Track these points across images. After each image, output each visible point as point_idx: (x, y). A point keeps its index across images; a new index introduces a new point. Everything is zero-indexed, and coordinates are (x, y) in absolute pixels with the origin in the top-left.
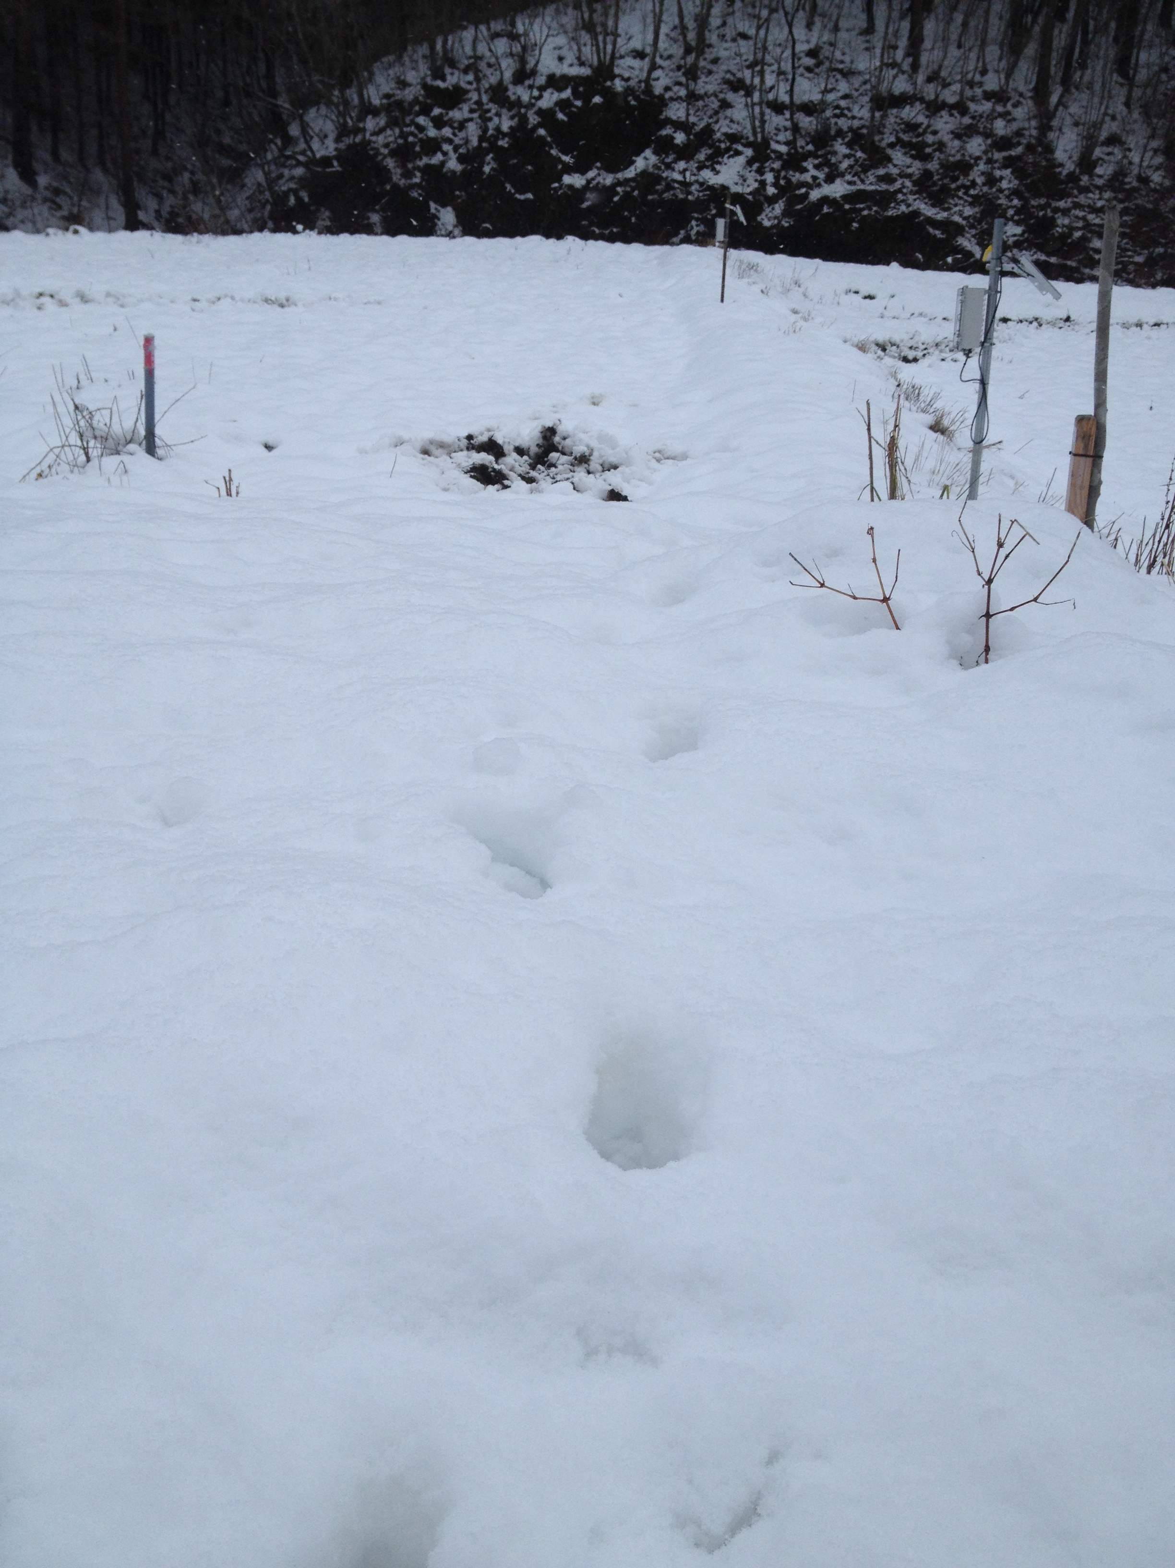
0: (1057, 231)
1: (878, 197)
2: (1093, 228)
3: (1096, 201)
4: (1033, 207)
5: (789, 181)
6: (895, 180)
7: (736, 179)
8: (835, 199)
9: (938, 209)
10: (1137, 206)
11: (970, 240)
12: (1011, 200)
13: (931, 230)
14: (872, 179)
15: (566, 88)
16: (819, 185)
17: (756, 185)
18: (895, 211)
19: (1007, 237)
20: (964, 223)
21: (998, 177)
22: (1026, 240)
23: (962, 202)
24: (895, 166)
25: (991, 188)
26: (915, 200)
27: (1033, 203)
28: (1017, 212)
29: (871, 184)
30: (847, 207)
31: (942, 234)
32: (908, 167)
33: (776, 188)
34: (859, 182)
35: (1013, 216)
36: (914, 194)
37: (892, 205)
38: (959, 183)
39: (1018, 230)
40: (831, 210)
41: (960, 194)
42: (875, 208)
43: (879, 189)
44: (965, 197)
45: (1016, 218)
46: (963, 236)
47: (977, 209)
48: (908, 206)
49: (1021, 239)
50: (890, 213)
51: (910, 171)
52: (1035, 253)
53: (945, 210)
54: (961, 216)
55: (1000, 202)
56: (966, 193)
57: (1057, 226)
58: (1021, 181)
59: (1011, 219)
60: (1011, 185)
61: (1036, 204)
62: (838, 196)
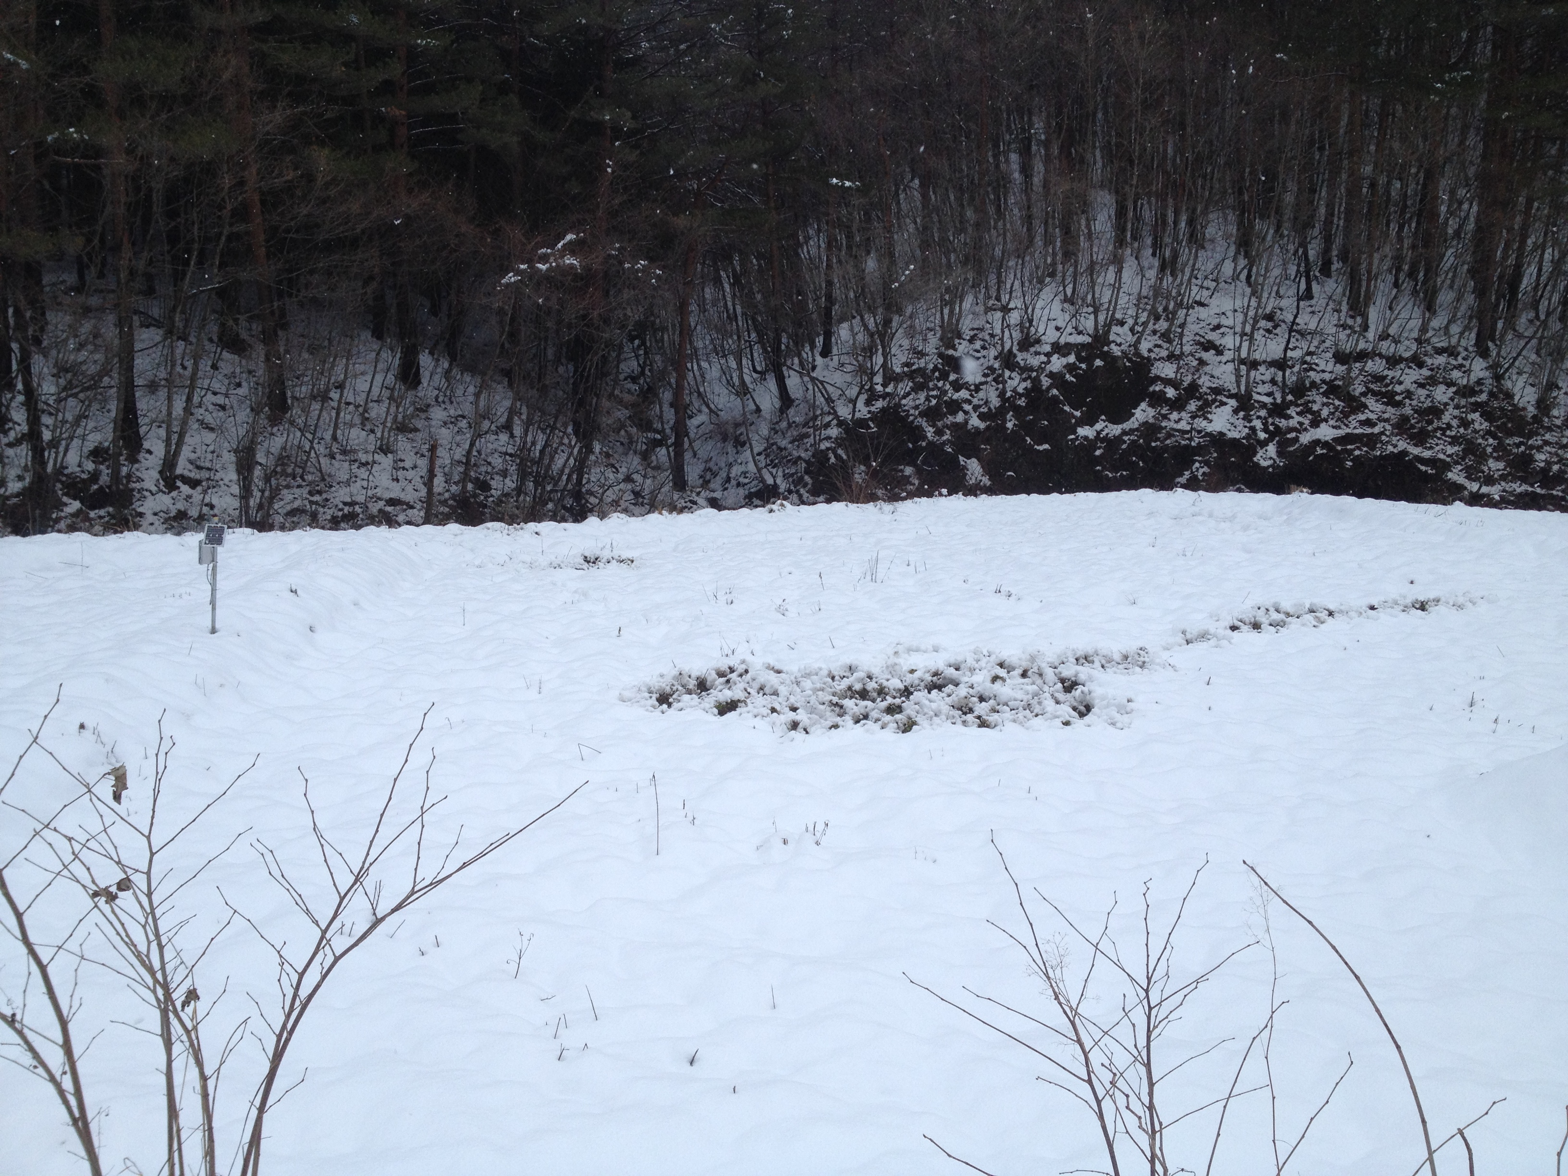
0: (1537, 466)
1: (1364, 440)
4: (1509, 445)
5: (1277, 427)
6: (1375, 424)
7: (1229, 426)
8: (1327, 442)
9: (1422, 448)
11: (1458, 475)
12: (1487, 440)
13: (1422, 467)
14: (1354, 423)
15: (1069, 354)
16: (1306, 430)
17: (1247, 430)
18: (1384, 451)
19: (1492, 471)
20: (1448, 459)
21: (1470, 420)
22: (1509, 474)
23: (1442, 442)
24: (1372, 412)
25: (1466, 429)
26: (1400, 441)
27: (1507, 441)
28: (1495, 450)
29: (1355, 428)
30: (1339, 448)
31: (1432, 470)
32: (1384, 413)
33: (1266, 433)
34: (1343, 426)
35: (1492, 453)
36: (1397, 436)
37: (1379, 446)
38: (1435, 425)
39: (1501, 465)
40: (1325, 451)
41: (1438, 435)
42: (1365, 449)
43: (1364, 432)
44: (1444, 438)
45: (1495, 454)
46: (1451, 471)
47: (1457, 448)
48: (1395, 446)
49: (1505, 473)
50: (1378, 453)
51: (1386, 416)
52: (1521, 484)
53: (1429, 449)
54: (1444, 454)
55: (1478, 441)
56: (1444, 434)
57: (1537, 461)
58: (1491, 422)
59: (1491, 455)
60: (1483, 427)
61: (1511, 443)
62: (1328, 438)
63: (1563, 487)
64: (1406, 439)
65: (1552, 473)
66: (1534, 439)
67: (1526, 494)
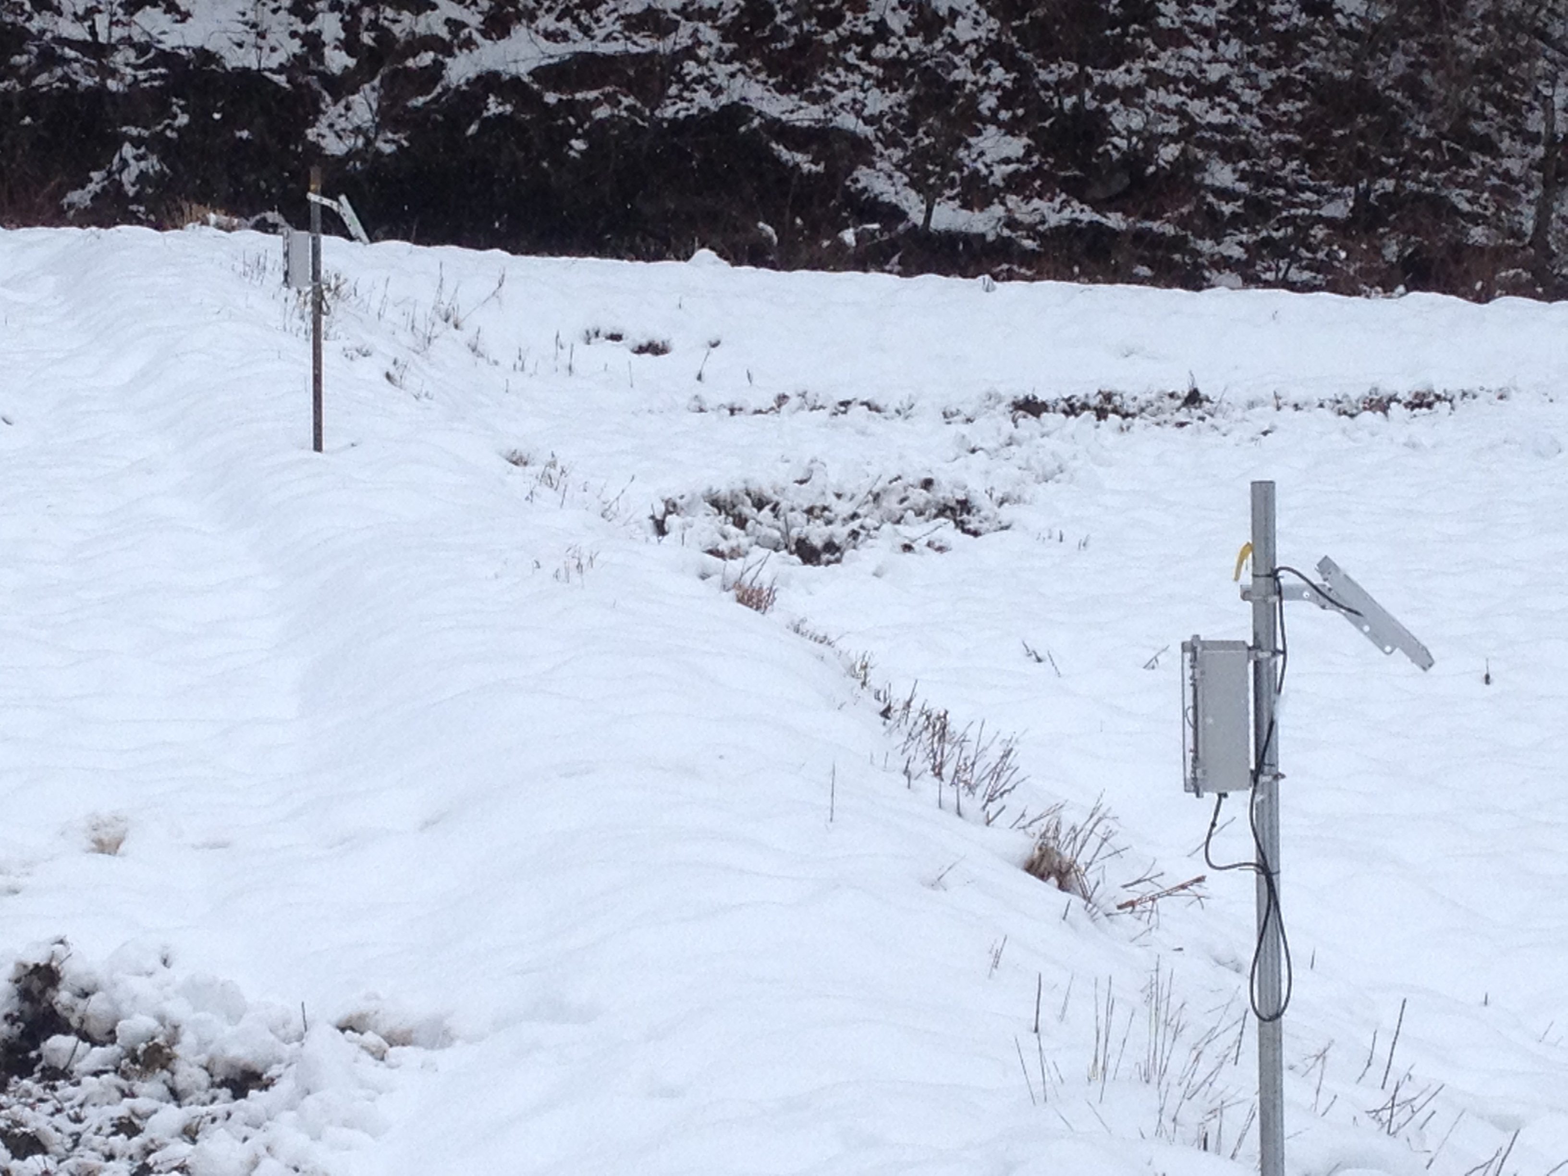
0: (1116, 147)
1: (631, 73)
2: (1207, 135)
3: (1205, 66)
4: (1046, 86)
5: (384, 35)
6: (674, 26)
7: (239, 31)
8: (516, 80)
9: (795, 97)
10: (1313, 75)
11: (890, 177)
12: (987, 71)
13: (785, 155)
14: (610, 24)
16: (469, 44)
17: (295, 46)
18: (681, 105)
19: (987, 166)
20: (869, 131)
21: (944, 11)
22: (1037, 172)
23: (857, 78)
25: (928, 41)
26: (732, 75)
27: (1043, 75)
28: (1006, 101)
29: (608, 38)
30: (551, 98)
31: (815, 162)
33: (350, 54)
34: (576, 34)
35: (994, 112)
36: (728, 61)
37: (673, 90)
38: (844, 29)
39: (1016, 146)
40: (509, 108)
41: (850, 57)
42: (627, 101)
43: (634, 49)
44: (864, 65)
45: (1004, 115)
46: (871, 165)
47: (897, 96)
48: (715, 91)
49: (1025, 168)
50: (669, 112)
51: (709, 1)
52: (1064, 204)
53: (814, 99)
54: (858, 114)
55: (957, 75)
57: (1118, 134)
58: (1004, 21)
59: (993, 119)
60: (981, 33)
61: (1052, 78)
62: (523, 70)
63: (1185, 210)
64: (757, 71)
65: (1151, 169)
66: (1122, 68)
67: (1073, 228)
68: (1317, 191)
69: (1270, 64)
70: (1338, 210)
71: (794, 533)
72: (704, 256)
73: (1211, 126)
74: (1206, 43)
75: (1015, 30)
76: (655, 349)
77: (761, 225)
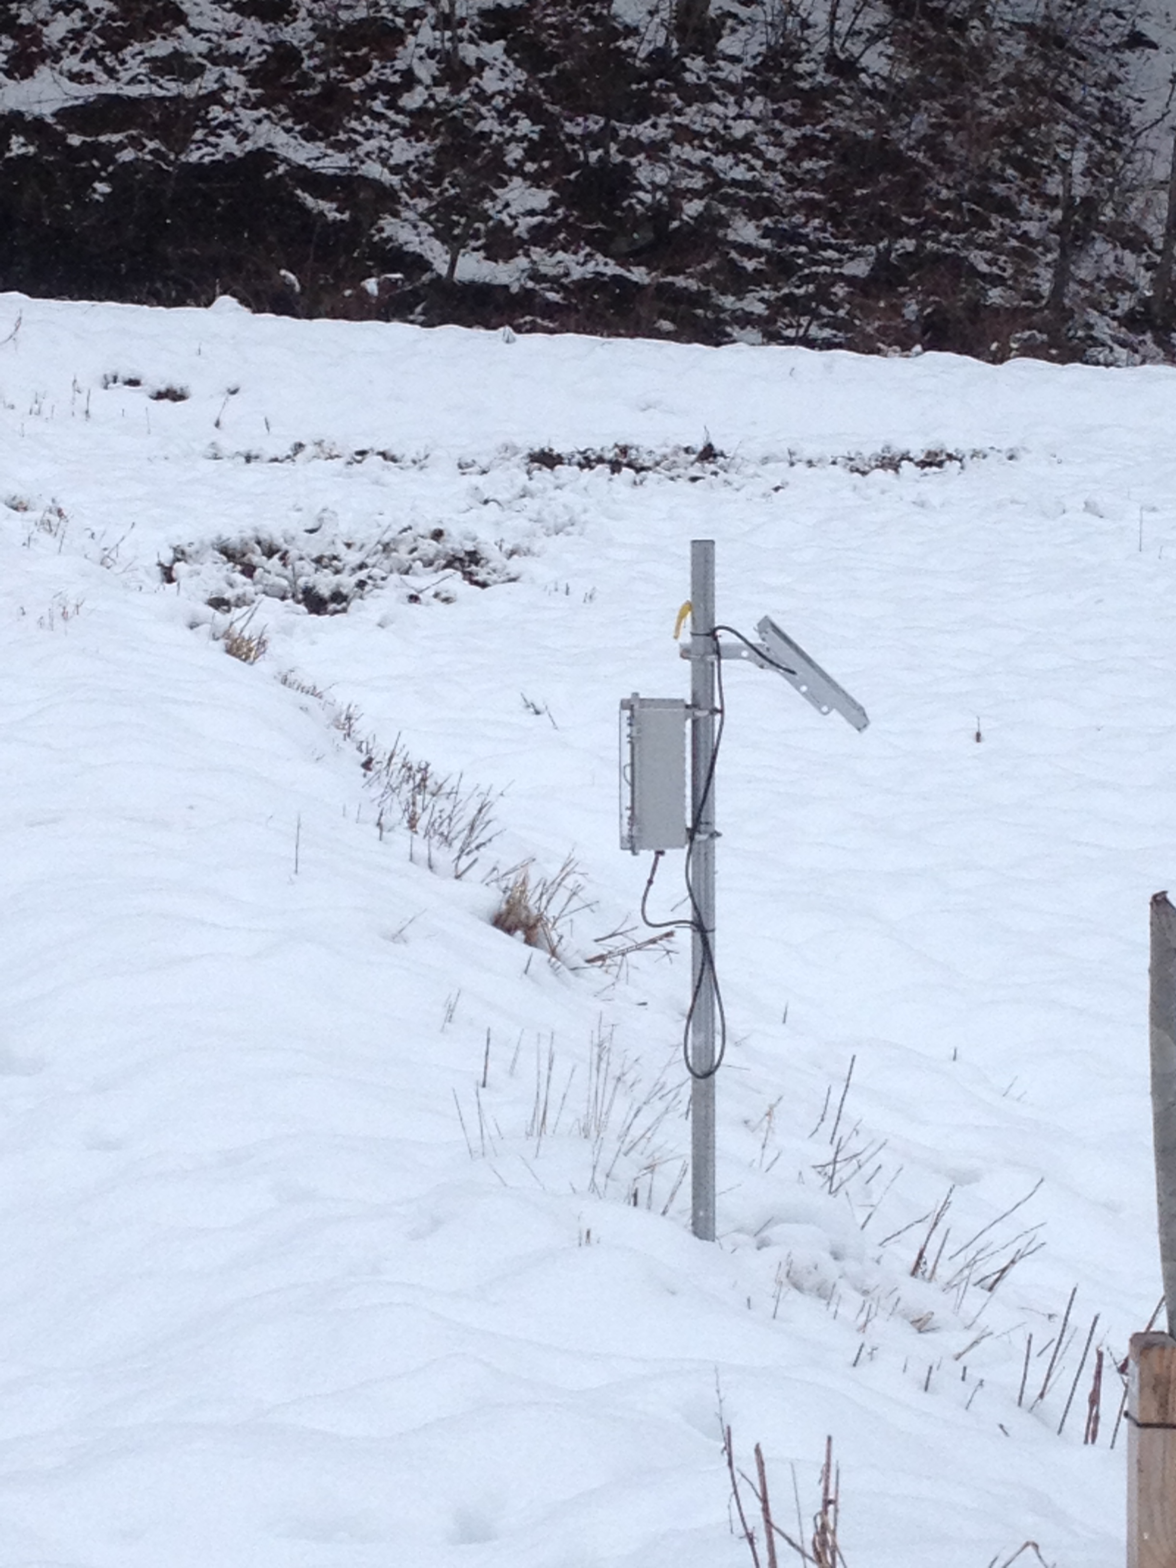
0: (641, 202)
1: (157, 117)
2: (731, 191)
3: (730, 122)
4: (571, 138)
6: (200, 70)
8: (39, 120)
9: (322, 145)
10: (836, 134)
11: (415, 227)
12: (513, 122)
13: (310, 201)
14: (136, 67)
18: (206, 150)
19: (511, 217)
20: (395, 180)
21: (471, 62)
22: (563, 223)
23: (384, 127)
24: (196, 32)
25: (455, 91)
26: (259, 121)
27: (569, 127)
28: (531, 154)
29: (134, 81)
30: (75, 140)
31: (339, 210)
32: (231, 36)
34: (100, 76)
35: (520, 163)
36: (255, 107)
37: (199, 135)
38: (372, 76)
39: (541, 198)
40: (32, 149)
41: (377, 106)
42: (151, 145)
43: (161, 93)
44: (390, 114)
45: (530, 167)
46: (396, 214)
47: (424, 146)
48: (243, 137)
49: (549, 220)
50: (194, 157)
51: (236, 46)
52: (589, 256)
53: (340, 147)
54: (384, 163)
55: (484, 126)
56: (391, 105)
57: (641, 187)
58: (532, 72)
59: (518, 171)
60: (508, 84)
61: (578, 131)
62: (46, 110)
63: (708, 266)
64: (284, 117)
65: (675, 224)
66: (648, 123)
67: (597, 282)
68: (839, 249)
69: (794, 122)
70: (859, 268)
71: (301, 582)
72: (226, 303)
73: (734, 183)
74: (731, 99)
75: (542, 82)
76: (173, 395)
77: (283, 272)
